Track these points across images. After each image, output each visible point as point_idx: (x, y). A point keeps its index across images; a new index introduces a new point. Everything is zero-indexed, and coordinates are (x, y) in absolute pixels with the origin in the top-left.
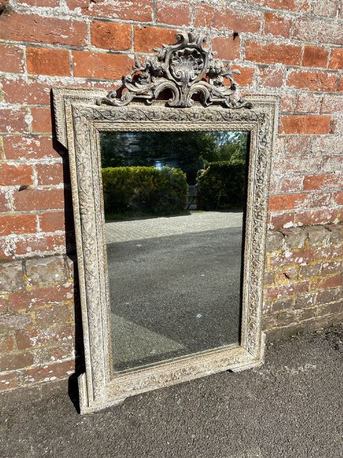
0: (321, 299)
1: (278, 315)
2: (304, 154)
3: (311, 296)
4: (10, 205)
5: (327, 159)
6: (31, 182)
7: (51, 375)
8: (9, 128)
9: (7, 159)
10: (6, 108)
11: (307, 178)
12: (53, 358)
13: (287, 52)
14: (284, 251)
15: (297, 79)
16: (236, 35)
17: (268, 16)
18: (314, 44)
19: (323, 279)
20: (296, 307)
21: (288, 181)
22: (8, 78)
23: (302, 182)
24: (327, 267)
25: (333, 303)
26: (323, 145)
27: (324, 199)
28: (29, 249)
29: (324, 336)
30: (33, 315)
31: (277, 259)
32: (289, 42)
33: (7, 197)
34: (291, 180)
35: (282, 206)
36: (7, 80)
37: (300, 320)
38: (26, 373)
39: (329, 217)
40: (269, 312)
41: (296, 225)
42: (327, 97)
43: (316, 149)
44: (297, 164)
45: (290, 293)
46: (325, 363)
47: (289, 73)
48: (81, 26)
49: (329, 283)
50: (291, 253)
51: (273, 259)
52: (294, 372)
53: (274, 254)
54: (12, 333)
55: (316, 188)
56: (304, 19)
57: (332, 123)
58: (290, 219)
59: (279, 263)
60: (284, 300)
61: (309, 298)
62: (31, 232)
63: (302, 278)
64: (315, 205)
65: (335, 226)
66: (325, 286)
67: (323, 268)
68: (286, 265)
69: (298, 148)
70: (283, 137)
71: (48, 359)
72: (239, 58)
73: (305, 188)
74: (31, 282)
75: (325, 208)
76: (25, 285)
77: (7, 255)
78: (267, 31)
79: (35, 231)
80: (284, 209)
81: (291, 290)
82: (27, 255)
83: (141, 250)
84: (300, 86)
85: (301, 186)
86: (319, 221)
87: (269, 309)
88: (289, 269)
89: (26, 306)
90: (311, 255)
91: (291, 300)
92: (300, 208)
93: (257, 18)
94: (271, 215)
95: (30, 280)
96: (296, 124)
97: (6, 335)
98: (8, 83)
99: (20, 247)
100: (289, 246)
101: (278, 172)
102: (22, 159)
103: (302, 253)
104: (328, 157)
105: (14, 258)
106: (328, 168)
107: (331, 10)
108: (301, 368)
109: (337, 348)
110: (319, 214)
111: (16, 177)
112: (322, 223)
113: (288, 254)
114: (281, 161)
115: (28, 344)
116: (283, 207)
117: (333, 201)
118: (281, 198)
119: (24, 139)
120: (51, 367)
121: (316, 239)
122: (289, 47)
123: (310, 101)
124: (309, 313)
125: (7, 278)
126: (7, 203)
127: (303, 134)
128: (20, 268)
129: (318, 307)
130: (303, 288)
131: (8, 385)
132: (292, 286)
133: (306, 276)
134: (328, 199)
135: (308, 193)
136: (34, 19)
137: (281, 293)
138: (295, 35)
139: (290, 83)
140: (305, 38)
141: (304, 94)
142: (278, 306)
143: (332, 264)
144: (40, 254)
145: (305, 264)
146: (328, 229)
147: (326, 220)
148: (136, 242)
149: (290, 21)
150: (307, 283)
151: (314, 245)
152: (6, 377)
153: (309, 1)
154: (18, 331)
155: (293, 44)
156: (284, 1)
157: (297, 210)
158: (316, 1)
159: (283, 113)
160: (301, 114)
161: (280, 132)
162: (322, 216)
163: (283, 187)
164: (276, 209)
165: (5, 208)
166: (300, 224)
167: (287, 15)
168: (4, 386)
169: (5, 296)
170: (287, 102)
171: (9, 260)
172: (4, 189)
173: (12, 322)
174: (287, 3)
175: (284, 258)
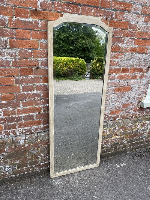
0: (129, 142)
1: (114, 147)
2: (122, 97)
4: (34, 118)
5: (130, 99)
6: (41, 111)
7: (43, 167)
8: (36, 97)
9: (35, 105)
10: (36, 92)
11: (123, 105)
12: (44, 162)
13: (116, 70)
15: (119, 77)
18: (125, 67)
20: (120, 145)
21: (117, 106)
24: (130, 132)
25: (133, 143)
26: (128, 95)
27: (129, 110)
28: (39, 130)
29: (129, 154)
30: (39, 149)
31: (114, 130)
32: (117, 68)
33: (34, 116)
37: (122, 148)
38: (36, 166)
39: (131, 116)
40: (111, 146)
41: (120, 119)
42: (129, 81)
43: (126, 96)
44: (120, 101)
45: (118, 140)
46: (129, 163)
47: (117, 76)
49: (131, 137)
52: (118, 166)
53: (113, 129)
54: (33, 155)
55: (126, 107)
56: (122, 61)
57: (131, 88)
58: (118, 117)
60: (116, 143)
61: (124, 142)
62: (40, 125)
63: (122, 135)
64: (126, 112)
65: (133, 119)
66: (130, 137)
69: (121, 96)
71: (42, 162)
73: (123, 108)
74: (40, 140)
75: (129, 113)
76: (38, 141)
79: (41, 125)
84: (120, 79)
85: (122, 107)
88: (118, 133)
89: (37, 147)
90: (125, 128)
91: (119, 143)
92: (121, 114)
94: (112, 116)
96: (120, 90)
97: (31, 155)
98: (37, 86)
99: (36, 130)
100: (118, 126)
101: (114, 103)
102: (39, 105)
103: (122, 128)
104: (130, 98)
106: (130, 101)
107: (130, 58)
108: (121, 165)
109: (134, 158)
110: (127, 115)
111: (37, 110)
112: (129, 118)
113: (117, 128)
114: (115, 100)
115: (37, 158)
116: (115, 114)
117: (132, 111)
118: (115, 111)
119: (40, 100)
120: (43, 165)
121: (127, 123)
122: (117, 69)
123: (124, 83)
124: (124, 147)
125: (33, 139)
127: (122, 92)
128: (37, 136)
129: (128, 145)
130: (122, 139)
131: (31, 170)
132: (119, 138)
134: (131, 110)
137: (115, 140)
138: (119, 65)
139: (117, 78)
140: (122, 66)
141: (122, 81)
142: (114, 145)
143: (132, 131)
144: (42, 131)
145: (123, 131)
146: (130, 120)
147: (130, 117)
150: (124, 137)
151: (126, 125)
152: (30, 168)
153: (123, 56)
154: (35, 154)
155: (118, 68)
156: (115, 57)
157: (120, 114)
158: (125, 56)
159: (115, 87)
160: (121, 86)
161: (114, 92)
162: (129, 115)
163: (116, 108)
164: (114, 114)
165: (33, 119)
166: (121, 118)
167: (116, 61)
168: (29, 170)
169: (32, 144)
170: (117, 83)
171: (33, 133)
172: (33, 114)
173: (33, 151)
174: (116, 57)
175: (116, 130)
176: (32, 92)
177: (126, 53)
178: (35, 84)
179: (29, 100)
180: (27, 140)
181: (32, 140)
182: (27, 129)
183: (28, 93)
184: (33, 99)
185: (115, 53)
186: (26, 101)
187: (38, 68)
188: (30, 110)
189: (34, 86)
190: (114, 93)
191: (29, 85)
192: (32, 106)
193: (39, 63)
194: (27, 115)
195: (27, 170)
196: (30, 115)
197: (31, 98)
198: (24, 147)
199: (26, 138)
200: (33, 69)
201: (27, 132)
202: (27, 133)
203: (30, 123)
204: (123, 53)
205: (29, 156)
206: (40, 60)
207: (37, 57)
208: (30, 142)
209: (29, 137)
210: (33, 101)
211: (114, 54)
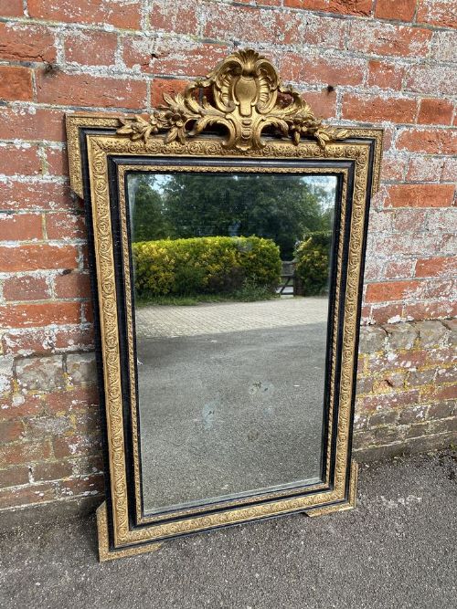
0: (434, 413)
1: (376, 431)
2: (419, 231)
3: (421, 409)
4: (50, 292)
5: (448, 238)
6: (76, 265)
7: (92, 489)
8: (52, 204)
9: (49, 238)
10: (50, 181)
11: (420, 261)
12: (95, 470)
13: (397, 107)
14: (387, 353)
15: (410, 139)
16: (330, 89)
17: (373, 64)
18: (436, 96)
19: (438, 389)
20: (401, 422)
21: (395, 265)
22: (53, 147)
23: (414, 267)
24: (444, 374)
25: (451, 418)
26: (442, 220)
27: (443, 287)
28: (71, 342)
29: (436, 460)
30: (73, 418)
31: (378, 362)
32: (400, 96)
33: (47, 282)
34: (399, 264)
35: (386, 296)
36: (52, 150)
37: (406, 437)
38: (64, 485)
39: (449, 311)
40: (365, 427)
41: (404, 320)
42: (451, 162)
43: (433, 226)
44: (408, 244)
45: (394, 405)
46: (434, 496)
47: (399, 132)
48: (139, 86)
49: (446, 393)
50: (395, 356)
51: (371, 362)
52: (392, 504)
53: (373, 356)
54: (49, 439)
55: (432, 273)
56: (422, 66)
58: (396, 312)
59: (380, 367)
60: (386, 413)
61: (418, 411)
62: (74, 322)
63: (409, 386)
64: (430, 295)
66: (440, 397)
67: (438, 374)
68: (389, 369)
69: (410, 225)
70: (390, 211)
71: (89, 470)
72: (334, 116)
73: (417, 275)
74: (72, 381)
75: (443, 298)
76: (65, 384)
77: (46, 348)
78: (372, 83)
79: (79, 322)
80: (389, 299)
81: (395, 400)
82: (69, 348)
83: (217, 347)
84: (414, 148)
85: (413, 270)
86: (437, 315)
87: (365, 423)
88: (393, 374)
89: (64, 408)
90: (423, 359)
91: (395, 413)
92: (410, 299)
93: (358, 68)
94: (372, 307)
95: (70, 378)
96: (408, 196)
97: (42, 441)
98: (53, 153)
99: (61, 340)
100: (394, 346)
101: (382, 254)
102: (66, 239)
103: (410, 355)
104: (450, 236)
105: (53, 351)
106: (449, 248)
108: (401, 500)
109: (452, 476)
110: (435, 307)
111: (58, 259)
112: (440, 318)
113: (391, 357)
114: (387, 240)
115: (67, 452)
116: (387, 298)
118: (386, 286)
119: (69, 216)
120: (92, 480)
121: (430, 338)
122: (401, 101)
123: (426, 166)
124: (417, 430)
125: (45, 375)
126: (47, 289)
127: (417, 207)
128: (60, 365)
129: (431, 423)
130: (411, 399)
131: (42, 497)
132: (395, 396)
133: (415, 384)
134: (449, 287)
135: (422, 280)
136: (85, 80)
137: (382, 404)
138: (408, 86)
139: (400, 145)
140: (421, 89)
141: (419, 159)
142: (376, 420)
143: (450, 370)
144: (84, 347)
145: (414, 370)
146: (446, 326)
147: (446, 314)
148: (211, 337)
149: (402, 70)
150: (417, 392)
151: (427, 346)
152: (41, 488)
153: (429, 44)
154: (55, 437)
155: (406, 97)
156: (396, 45)
157: (406, 301)
158: (437, 44)
159: (391, 182)
160: (414, 183)
161: (386, 205)
162: (441, 308)
163: (388, 273)
164: (379, 299)
165: (46, 294)
166: (410, 318)
167: (399, 63)
168: (36, 498)
169: (41, 396)
170: (397, 168)
171: (48, 354)
172: (45, 272)
173: (50, 426)
174: (400, 47)
175: (386, 362)
176: (35, 179)
177: (442, 30)
178: (45, 142)
179: (23, 212)
180: (20, 377)
181: (40, 379)
182: (21, 337)
183: (16, 183)
184: (38, 209)
185: (394, 28)
186: (10, 217)
187: (50, 70)
188: (31, 256)
189: (41, 153)
190: (382, 207)
191: (18, 147)
192: (35, 240)
193: (58, 45)
194: (20, 275)
195: (29, 495)
196: (30, 278)
197: (30, 203)
198: (9, 404)
199: (14, 373)
200: (32, 72)
201: (25, 347)
202: (21, 352)
203: (33, 312)
204: (429, 30)
205: (31, 443)
206: (59, 30)
207: (48, 16)
208: (32, 387)
209: (28, 368)
210: (40, 217)
211: (388, 30)
